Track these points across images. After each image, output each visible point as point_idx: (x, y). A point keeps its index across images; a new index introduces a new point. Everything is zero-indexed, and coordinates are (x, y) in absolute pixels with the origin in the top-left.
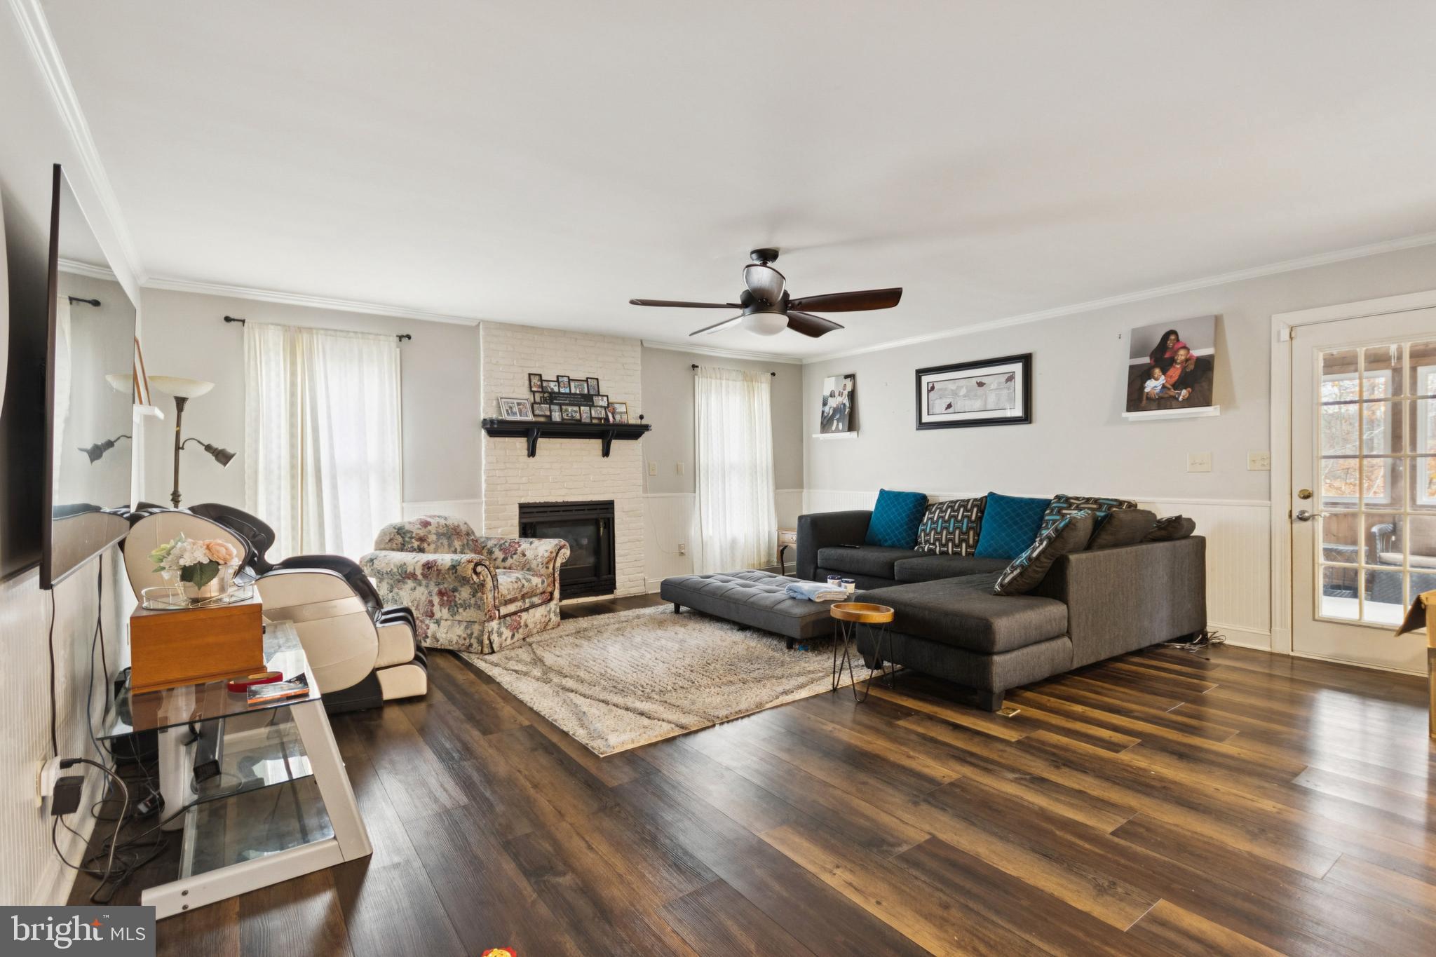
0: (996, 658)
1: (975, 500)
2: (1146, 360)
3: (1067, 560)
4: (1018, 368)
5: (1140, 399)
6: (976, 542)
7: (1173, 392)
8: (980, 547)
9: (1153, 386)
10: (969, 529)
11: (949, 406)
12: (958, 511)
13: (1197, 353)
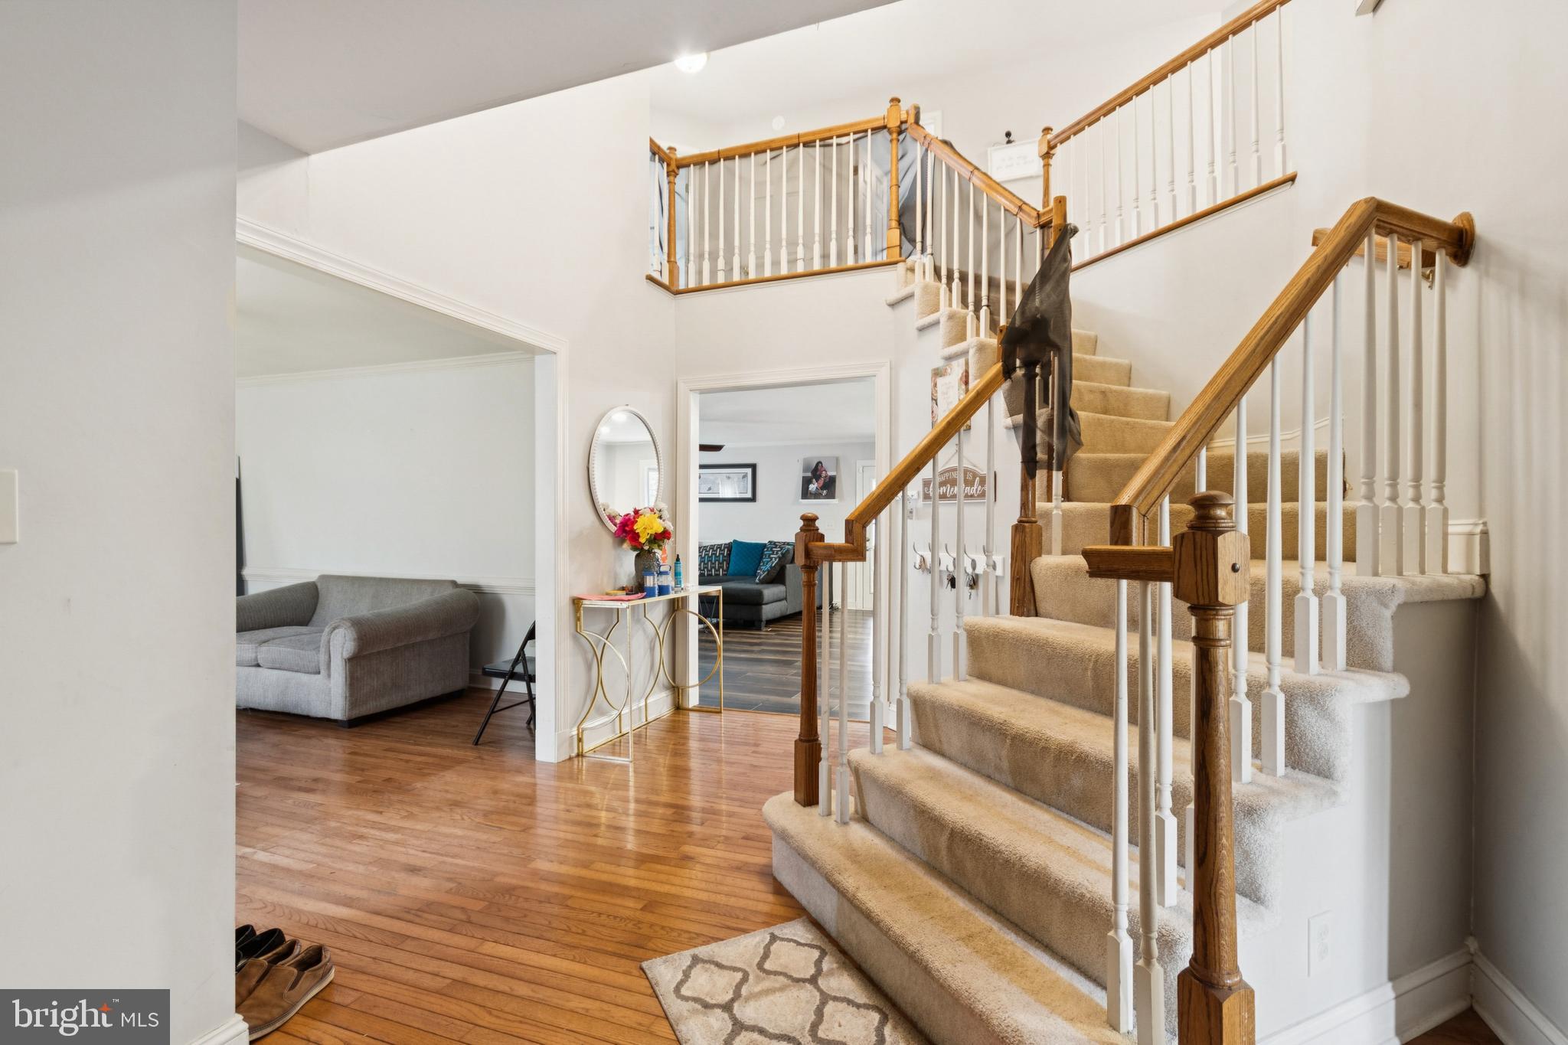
0: (764, 606)
1: (725, 544)
2: (809, 474)
3: (785, 567)
4: (749, 471)
5: (807, 493)
6: (728, 568)
7: (820, 491)
8: (730, 570)
9: (813, 487)
10: (723, 560)
11: (710, 489)
12: (716, 550)
13: (831, 473)
